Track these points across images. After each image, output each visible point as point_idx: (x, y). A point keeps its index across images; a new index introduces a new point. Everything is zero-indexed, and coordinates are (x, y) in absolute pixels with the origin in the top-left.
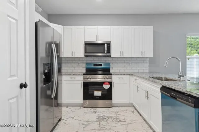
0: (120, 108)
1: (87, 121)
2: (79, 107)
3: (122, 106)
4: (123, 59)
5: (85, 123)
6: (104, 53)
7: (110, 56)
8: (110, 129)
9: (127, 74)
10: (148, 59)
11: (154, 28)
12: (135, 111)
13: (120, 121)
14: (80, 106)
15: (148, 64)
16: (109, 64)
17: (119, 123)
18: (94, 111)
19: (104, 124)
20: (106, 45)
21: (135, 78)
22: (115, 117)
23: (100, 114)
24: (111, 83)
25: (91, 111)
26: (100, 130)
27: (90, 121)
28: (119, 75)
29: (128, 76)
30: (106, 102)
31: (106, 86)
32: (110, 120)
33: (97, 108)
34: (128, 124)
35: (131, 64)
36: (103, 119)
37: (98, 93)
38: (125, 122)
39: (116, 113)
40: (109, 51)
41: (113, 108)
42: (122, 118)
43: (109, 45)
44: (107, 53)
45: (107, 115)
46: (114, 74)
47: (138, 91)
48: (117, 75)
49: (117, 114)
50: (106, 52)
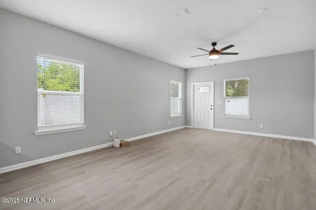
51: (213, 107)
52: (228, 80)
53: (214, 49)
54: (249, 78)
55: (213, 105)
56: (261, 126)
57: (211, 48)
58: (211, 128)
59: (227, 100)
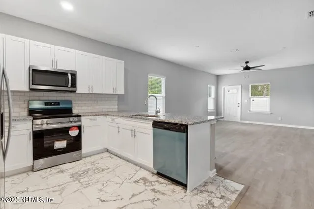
0: (93, 157)
1: (58, 186)
2: (25, 174)
3: (94, 155)
4: (90, 96)
5: (57, 188)
6: (67, 87)
7: (75, 91)
8: (97, 182)
9: (101, 115)
10: (117, 96)
11: (125, 63)
12: (112, 156)
13: (103, 170)
14: (25, 172)
15: (117, 102)
16: (70, 102)
17: (103, 172)
18: (58, 170)
19: (86, 179)
20: (69, 75)
21: (113, 117)
22: (94, 168)
23: (71, 171)
24: (80, 128)
25: (52, 172)
26: (86, 187)
27: (63, 184)
28: (90, 116)
29: (102, 117)
30: (74, 154)
31: (74, 133)
32: (90, 173)
33: (61, 166)
34: (114, 170)
35: (99, 102)
36: (80, 175)
37: (60, 144)
38: (109, 169)
39: (92, 163)
40: (74, 84)
41: (84, 159)
42: (104, 167)
43: (74, 76)
44: (71, 87)
45: (83, 169)
46: (84, 116)
47: (118, 131)
48: (88, 116)
49: (93, 165)
50: (69, 85)
51: (240, 105)
52: (253, 84)
53: (247, 66)
54: (271, 83)
55: (240, 102)
56: (279, 119)
57: (245, 65)
58: (239, 121)
59: (252, 99)
